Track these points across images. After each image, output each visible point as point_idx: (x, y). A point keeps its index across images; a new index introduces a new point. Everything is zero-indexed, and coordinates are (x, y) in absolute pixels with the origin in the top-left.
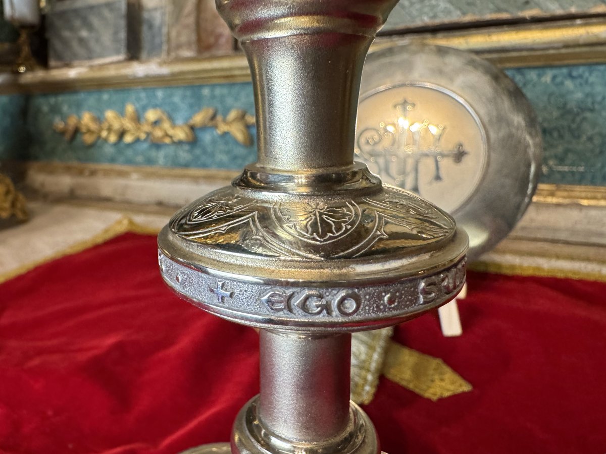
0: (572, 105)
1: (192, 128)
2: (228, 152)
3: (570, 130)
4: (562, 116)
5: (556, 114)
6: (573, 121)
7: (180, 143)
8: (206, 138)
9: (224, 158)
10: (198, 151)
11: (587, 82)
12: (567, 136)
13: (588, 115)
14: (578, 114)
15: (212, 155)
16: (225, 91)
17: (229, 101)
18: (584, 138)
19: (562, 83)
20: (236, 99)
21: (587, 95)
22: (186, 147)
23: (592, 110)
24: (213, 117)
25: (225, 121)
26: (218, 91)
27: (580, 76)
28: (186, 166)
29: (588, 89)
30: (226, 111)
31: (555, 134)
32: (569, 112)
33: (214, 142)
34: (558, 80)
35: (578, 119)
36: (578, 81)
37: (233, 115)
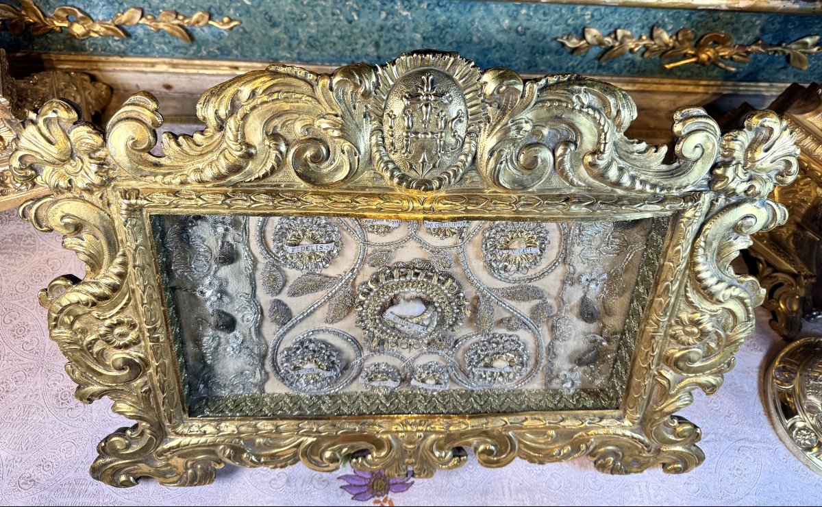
0: (439, 23)
2: (166, 43)
3: (440, 39)
4: (435, 30)
5: (430, 28)
6: (441, 33)
7: (108, 36)
8: (139, 32)
9: (165, 48)
11: (448, 10)
12: (438, 42)
13: (449, 30)
14: (443, 29)
15: (150, 45)
18: (447, 43)
19: (433, 9)
21: (449, 18)
23: (452, 27)
24: (142, 16)
25: (155, 20)
27: (444, 6)
28: (123, 54)
29: (449, 14)
31: (431, 41)
32: (439, 27)
33: (149, 35)
34: (431, 7)
35: (444, 32)
36: (443, 9)
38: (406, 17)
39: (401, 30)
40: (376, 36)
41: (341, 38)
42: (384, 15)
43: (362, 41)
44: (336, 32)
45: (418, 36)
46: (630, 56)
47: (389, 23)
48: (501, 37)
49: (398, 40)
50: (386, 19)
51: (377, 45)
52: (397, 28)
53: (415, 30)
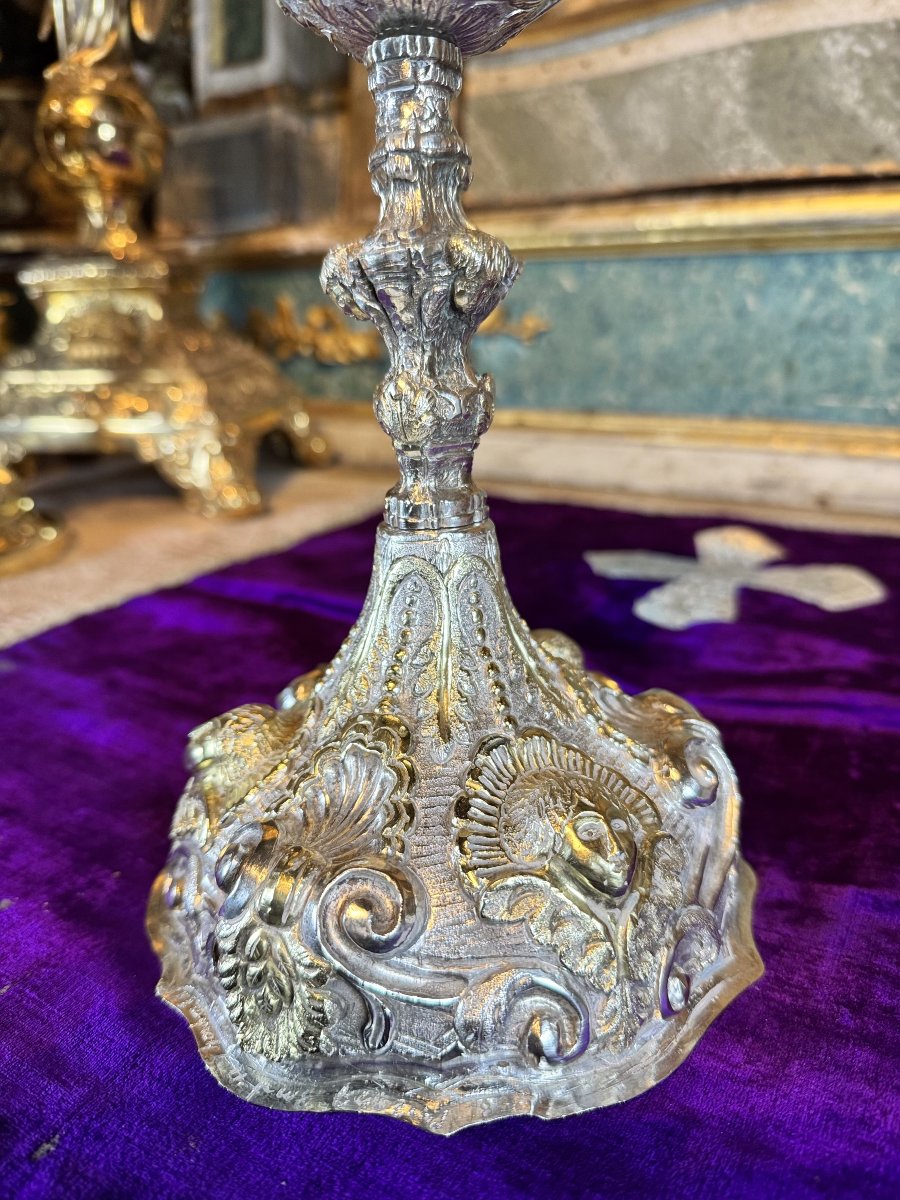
7: (362, 361)
38: (853, 300)
39: (844, 330)
40: (787, 346)
41: (719, 352)
42: (808, 295)
43: (758, 359)
44: (711, 341)
45: (879, 343)
47: (819, 314)
49: (837, 354)
50: (813, 305)
51: (789, 369)
52: (835, 324)
53: (873, 327)
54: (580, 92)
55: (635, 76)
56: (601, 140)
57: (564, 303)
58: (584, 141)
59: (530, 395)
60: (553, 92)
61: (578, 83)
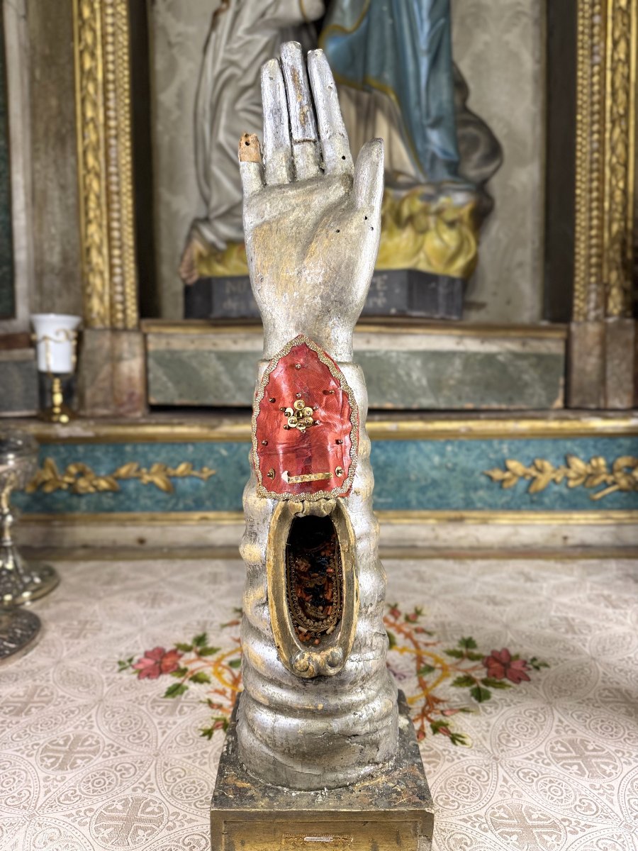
1: (117, 479)
2: (151, 498)
7: (105, 491)
8: (131, 486)
9: (149, 502)
10: (122, 497)
15: (136, 500)
16: (147, 448)
17: (151, 456)
20: (158, 455)
22: (110, 494)
23: (390, 466)
24: (139, 470)
25: (148, 473)
26: (140, 449)
28: (111, 510)
30: (149, 466)
33: (137, 490)
37: (155, 468)
46: (556, 488)
48: (435, 474)
54: (213, 356)
55: (242, 355)
56: (226, 380)
57: (223, 462)
58: (217, 379)
59: (208, 503)
60: (197, 354)
61: (210, 352)
